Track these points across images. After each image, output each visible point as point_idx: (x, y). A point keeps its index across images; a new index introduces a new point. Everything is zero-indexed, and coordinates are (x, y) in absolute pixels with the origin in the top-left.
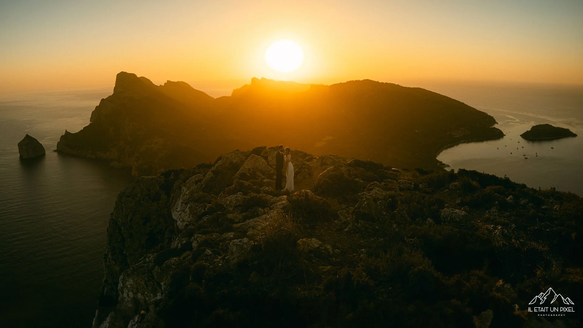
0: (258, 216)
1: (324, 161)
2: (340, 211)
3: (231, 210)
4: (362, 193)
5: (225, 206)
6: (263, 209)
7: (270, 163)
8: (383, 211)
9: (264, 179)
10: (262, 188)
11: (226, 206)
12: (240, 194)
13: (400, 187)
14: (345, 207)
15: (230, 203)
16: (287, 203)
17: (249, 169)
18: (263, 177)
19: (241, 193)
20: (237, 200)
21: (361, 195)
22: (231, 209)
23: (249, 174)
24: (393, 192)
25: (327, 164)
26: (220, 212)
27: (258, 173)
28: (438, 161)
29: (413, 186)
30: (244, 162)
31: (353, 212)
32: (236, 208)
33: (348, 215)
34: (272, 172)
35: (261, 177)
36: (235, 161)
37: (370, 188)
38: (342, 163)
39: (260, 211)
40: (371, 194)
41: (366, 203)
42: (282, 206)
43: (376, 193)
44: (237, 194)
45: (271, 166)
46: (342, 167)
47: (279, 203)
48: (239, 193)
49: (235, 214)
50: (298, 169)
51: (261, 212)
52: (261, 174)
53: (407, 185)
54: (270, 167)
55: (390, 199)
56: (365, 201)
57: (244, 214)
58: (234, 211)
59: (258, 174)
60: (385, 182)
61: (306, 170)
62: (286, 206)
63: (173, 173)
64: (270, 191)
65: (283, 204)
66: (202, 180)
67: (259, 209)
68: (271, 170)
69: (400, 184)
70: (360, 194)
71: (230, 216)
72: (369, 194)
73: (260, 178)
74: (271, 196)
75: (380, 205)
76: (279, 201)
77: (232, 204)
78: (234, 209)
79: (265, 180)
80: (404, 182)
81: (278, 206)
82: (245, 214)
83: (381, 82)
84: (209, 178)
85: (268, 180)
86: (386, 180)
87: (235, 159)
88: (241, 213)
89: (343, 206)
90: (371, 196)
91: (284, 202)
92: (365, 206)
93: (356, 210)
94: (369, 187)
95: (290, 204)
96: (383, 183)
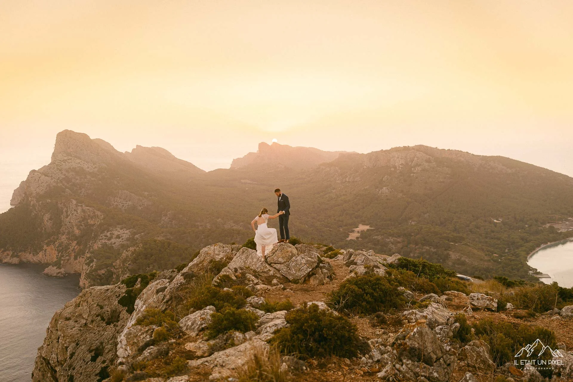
0: (233, 345)
1: (352, 259)
2: (372, 340)
3: (193, 336)
4: (411, 311)
5: (184, 329)
6: (244, 333)
7: (268, 260)
8: (446, 345)
9: (257, 284)
10: (249, 299)
11: (187, 329)
12: (209, 309)
13: (473, 305)
14: (381, 332)
15: (192, 324)
16: (283, 323)
17: (236, 270)
18: (256, 281)
19: (211, 307)
20: (203, 319)
21: (409, 314)
22: (193, 334)
23: (236, 276)
24: (462, 312)
25: (356, 264)
26: (173, 341)
27: (250, 276)
28: (530, 268)
29: (496, 305)
30: (231, 259)
31: (394, 343)
32: (202, 333)
33: (385, 347)
34: (271, 273)
35: (253, 281)
36: (218, 258)
37: (424, 303)
38: (379, 262)
39: (237, 337)
40: (425, 314)
41: (415, 330)
42: (274, 328)
43: (433, 312)
44: (206, 309)
45: (270, 265)
46: (378, 267)
47: (271, 324)
48: (208, 307)
49: (198, 342)
50: (311, 269)
51: (239, 338)
52: (254, 277)
53: (485, 302)
54: (268, 266)
55: (457, 324)
56: (414, 326)
57: (212, 342)
58: (198, 337)
59: (248, 277)
60: (447, 295)
61: (325, 271)
62: (281, 328)
63: (139, 279)
64: (261, 304)
65: (276, 325)
66: (166, 288)
67: (235, 334)
68: (270, 270)
69: (473, 299)
70: (406, 312)
71: (189, 346)
72: (421, 314)
73: (251, 282)
74: (263, 312)
75: (440, 334)
76: (272, 319)
77: (195, 325)
78: (197, 335)
79: (258, 287)
80: (480, 297)
81: (268, 328)
82: (214, 341)
83: (440, 148)
84: (178, 284)
85: (264, 285)
86: (450, 292)
87: (219, 255)
88: (207, 340)
89: (379, 331)
90: (425, 317)
91: (278, 322)
92: (414, 335)
93: (399, 342)
94: (422, 301)
95: (288, 325)
96: (445, 297)
